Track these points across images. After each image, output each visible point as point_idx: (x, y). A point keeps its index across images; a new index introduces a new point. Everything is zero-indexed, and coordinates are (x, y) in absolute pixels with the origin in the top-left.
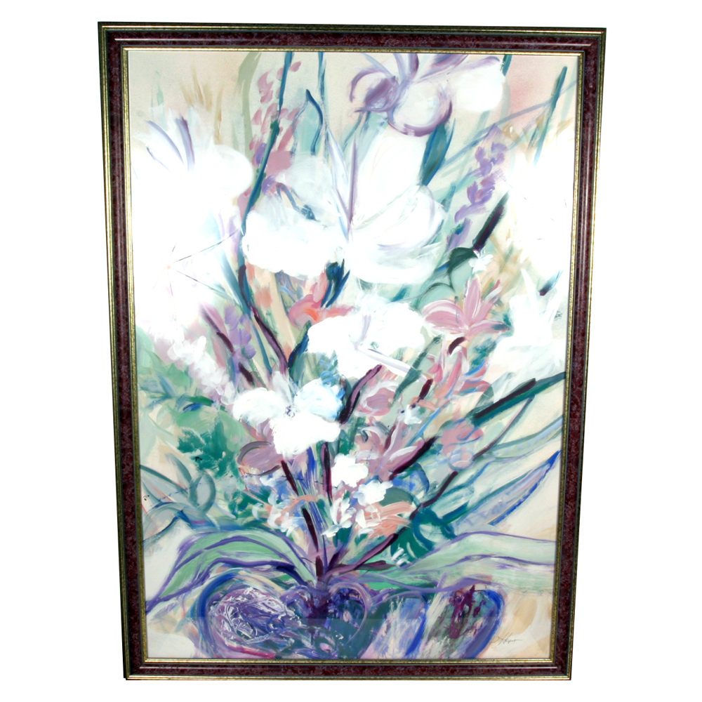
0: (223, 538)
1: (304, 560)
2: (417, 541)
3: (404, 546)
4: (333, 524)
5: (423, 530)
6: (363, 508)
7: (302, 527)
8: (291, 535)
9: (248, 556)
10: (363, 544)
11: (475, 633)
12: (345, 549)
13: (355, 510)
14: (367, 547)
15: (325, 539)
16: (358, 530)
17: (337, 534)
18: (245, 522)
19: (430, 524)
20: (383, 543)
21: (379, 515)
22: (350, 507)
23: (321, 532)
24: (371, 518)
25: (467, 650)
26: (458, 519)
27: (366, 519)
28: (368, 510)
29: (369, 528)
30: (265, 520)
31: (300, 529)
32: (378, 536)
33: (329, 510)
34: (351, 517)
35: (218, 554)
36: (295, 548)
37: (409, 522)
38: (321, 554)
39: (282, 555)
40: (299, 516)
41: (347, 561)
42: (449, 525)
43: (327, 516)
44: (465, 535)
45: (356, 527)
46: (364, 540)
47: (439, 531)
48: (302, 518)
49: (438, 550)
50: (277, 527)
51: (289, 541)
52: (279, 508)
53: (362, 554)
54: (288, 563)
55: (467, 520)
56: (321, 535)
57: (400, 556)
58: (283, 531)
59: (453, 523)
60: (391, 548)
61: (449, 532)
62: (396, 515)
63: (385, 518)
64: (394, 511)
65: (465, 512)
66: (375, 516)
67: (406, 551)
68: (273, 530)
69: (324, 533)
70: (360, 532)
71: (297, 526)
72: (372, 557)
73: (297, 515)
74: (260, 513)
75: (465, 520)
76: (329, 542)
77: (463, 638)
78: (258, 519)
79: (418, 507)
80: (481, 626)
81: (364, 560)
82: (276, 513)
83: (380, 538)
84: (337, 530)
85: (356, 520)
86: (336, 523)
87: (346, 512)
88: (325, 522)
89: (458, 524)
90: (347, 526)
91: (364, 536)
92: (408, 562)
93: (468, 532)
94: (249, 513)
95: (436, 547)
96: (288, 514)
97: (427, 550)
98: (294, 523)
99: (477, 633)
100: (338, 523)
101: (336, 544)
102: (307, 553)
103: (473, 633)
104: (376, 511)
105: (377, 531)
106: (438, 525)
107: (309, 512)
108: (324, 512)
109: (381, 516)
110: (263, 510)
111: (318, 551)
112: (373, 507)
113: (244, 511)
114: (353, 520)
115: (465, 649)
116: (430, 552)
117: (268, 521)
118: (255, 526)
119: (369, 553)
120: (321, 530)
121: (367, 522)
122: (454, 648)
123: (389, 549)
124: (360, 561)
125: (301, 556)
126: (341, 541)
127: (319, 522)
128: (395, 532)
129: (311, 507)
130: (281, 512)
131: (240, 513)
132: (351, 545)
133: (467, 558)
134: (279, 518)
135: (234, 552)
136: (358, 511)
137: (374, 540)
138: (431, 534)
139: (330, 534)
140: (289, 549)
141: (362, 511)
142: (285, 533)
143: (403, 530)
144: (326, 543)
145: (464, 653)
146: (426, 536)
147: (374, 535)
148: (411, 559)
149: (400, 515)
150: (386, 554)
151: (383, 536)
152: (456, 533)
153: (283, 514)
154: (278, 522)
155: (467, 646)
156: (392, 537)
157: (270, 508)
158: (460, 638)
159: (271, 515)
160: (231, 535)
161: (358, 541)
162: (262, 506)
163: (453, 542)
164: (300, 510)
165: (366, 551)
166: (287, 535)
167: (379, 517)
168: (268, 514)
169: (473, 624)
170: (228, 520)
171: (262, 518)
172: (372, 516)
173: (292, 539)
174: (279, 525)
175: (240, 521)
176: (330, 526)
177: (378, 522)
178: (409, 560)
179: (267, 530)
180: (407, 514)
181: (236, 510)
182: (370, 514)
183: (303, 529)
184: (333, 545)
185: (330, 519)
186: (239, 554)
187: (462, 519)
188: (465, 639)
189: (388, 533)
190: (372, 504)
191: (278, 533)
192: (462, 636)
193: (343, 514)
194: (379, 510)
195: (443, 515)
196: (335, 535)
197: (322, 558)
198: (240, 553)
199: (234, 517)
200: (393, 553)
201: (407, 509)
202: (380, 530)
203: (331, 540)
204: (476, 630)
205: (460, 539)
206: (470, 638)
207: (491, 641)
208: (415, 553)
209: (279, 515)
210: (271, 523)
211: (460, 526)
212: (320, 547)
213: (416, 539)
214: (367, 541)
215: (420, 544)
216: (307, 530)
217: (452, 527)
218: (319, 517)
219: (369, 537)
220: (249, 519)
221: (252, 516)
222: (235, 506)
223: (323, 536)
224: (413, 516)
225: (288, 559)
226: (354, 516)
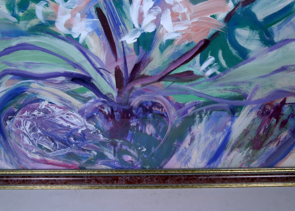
0: (7, 46)
1: (101, 71)
2: (231, 48)
3: (215, 55)
4: (134, 27)
5: (239, 36)
6: (170, 7)
7: (97, 31)
8: (84, 41)
9: (38, 67)
10: (169, 51)
11: (277, 145)
12: (148, 57)
13: (160, 10)
14: (173, 55)
15: (125, 45)
16: (163, 34)
17: (138, 39)
18: (29, 26)
19: (248, 28)
20: (192, 50)
21: (188, 16)
22: (154, 5)
23: (120, 38)
24: (179, 20)
25: (267, 160)
26: (280, 22)
27: (173, 21)
28: (175, 9)
29: (177, 32)
30: (53, 23)
31: (95, 33)
32: (187, 42)
33: (128, 10)
34: (155, 18)
35: (3, 65)
36: (90, 57)
37: (223, 25)
38: (120, 64)
39: (76, 66)
40: (93, 17)
41: (151, 72)
42: (269, 29)
43: (126, 18)
44: (286, 41)
45: (161, 31)
46: (169, 47)
47: (257, 37)
48: (97, 20)
49: (253, 59)
50: (67, 32)
51: (83, 49)
52: (67, 7)
53: (167, 64)
54: (84, 74)
55: (291, 23)
56: (120, 41)
57: (210, 66)
58: (75, 36)
59: (275, 27)
60: (200, 56)
61: (268, 38)
62: (209, 16)
63: (195, 20)
64: (206, 11)
65: (291, 13)
66: (184, 17)
67: (217, 61)
68: (63, 36)
69: (123, 39)
70: (166, 38)
71: (90, 30)
72: (179, 66)
73: (90, 16)
74: (46, 15)
75: (288, 23)
76: (129, 49)
77: (265, 149)
78: (44, 22)
79: (236, 6)
80: (285, 138)
81: (169, 71)
82: (65, 14)
83: (188, 45)
84: (138, 35)
85: (162, 23)
86: (137, 26)
87: (150, 12)
88: (124, 24)
89: (279, 28)
90: (150, 29)
91: (170, 42)
92: (218, 73)
93: (290, 38)
94: (32, 15)
95: (251, 55)
96: (79, 15)
97: (241, 59)
98: (87, 26)
99: (280, 144)
100: (140, 26)
101: (137, 52)
102: (104, 62)
103: (276, 144)
104: (185, 10)
105: (186, 36)
106: (257, 30)
107: (105, 12)
108: (123, 12)
109: (191, 18)
110: (49, 10)
111: (116, 60)
112: (182, 6)
113: (26, 12)
114: (157, 22)
115: (265, 159)
116: (244, 61)
117: (56, 24)
118: (42, 31)
119: (174, 62)
120: (119, 35)
121: (174, 25)
122: (255, 158)
123: (198, 58)
124: (165, 71)
125: (98, 66)
126: (144, 48)
127: (117, 25)
128: (207, 38)
129: (107, 5)
130: (71, 13)
131: (21, 14)
132: (155, 53)
133: (283, 69)
134: (69, 21)
135: (21, 62)
136: (163, 10)
137: (181, 48)
138: (247, 39)
139: (130, 40)
140: (84, 58)
141: (169, 10)
142: (78, 39)
143: (216, 34)
144: (127, 50)
145: (264, 162)
146: (241, 43)
147: (182, 41)
148: (222, 69)
149: (213, 16)
150: (195, 63)
151: (192, 42)
152: (276, 39)
153: (73, 16)
154: (69, 25)
155: (268, 156)
156: (202, 43)
157: (56, 8)
158: (263, 149)
159: (59, 16)
160: (14, 42)
161: (162, 49)
162: (47, 5)
163: (271, 50)
164: (93, 10)
165: (172, 60)
166: (81, 41)
167: (189, 19)
168: (55, 16)
169: (278, 136)
170: (9, 24)
171: (49, 21)
172: (180, 17)
173: (86, 47)
174: (70, 29)
175: (24, 26)
176: (131, 31)
177: (187, 25)
178: (219, 70)
179: (56, 35)
180: (222, 15)
181: (17, 11)
182: (178, 14)
183: (99, 35)
184: (134, 53)
185: (130, 21)
186: (28, 65)
187: (285, 23)
188: (266, 150)
189: (198, 38)
190: (181, 2)
191: (69, 39)
192: (265, 148)
193: (145, 15)
194: (189, 10)
195: (264, 17)
196: (136, 40)
197: (122, 68)
198: (29, 63)
199: (14, 20)
200: (202, 62)
201: (223, 9)
202: (189, 34)
203: (132, 47)
204: (279, 142)
205: (280, 47)
206: (272, 148)
207: (291, 151)
208: (227, 63)
209: (68, 17)
210: (60, 27)
211: (281, 31)
212: (120, 55)
213: (230, 45)
214: (174, 48)
215: (234, 52)
216: (103, 36)
217: (272, 32)
218: (117, 18)
219: (176, 43)
220: (34, 22)
221: (37, 18)
222: (14, 6)
223: (122, 42)
224: (229, 18)
225: (83, 70)
226: (159, 16)
